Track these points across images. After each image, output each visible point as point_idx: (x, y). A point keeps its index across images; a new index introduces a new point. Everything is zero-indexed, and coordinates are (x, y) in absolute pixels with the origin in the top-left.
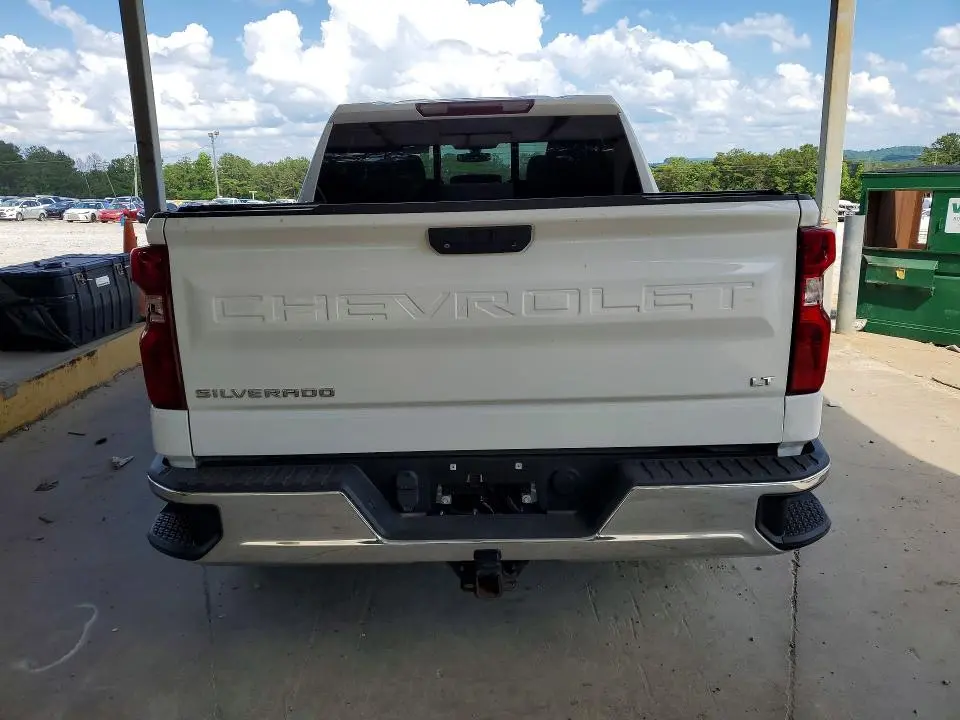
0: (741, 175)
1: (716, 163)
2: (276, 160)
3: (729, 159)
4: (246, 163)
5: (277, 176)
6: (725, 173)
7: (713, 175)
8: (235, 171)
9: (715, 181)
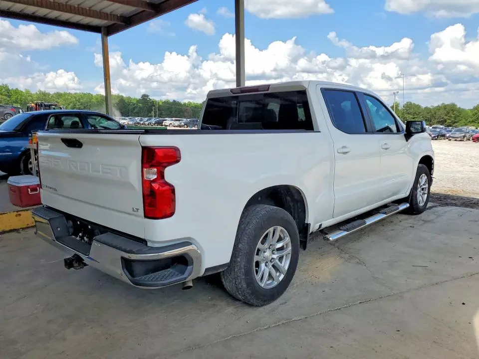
2: (436, 105)
4: (418, 107)
5: (435, 113)
8: (412, 111)
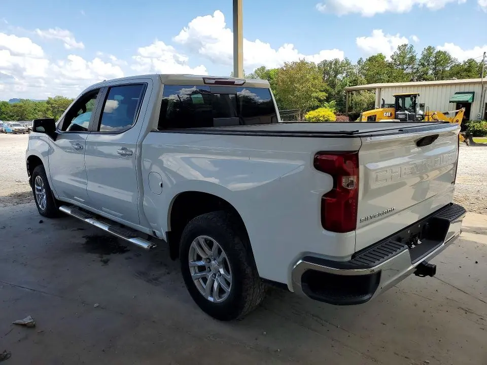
0: (62, 109)
1: (48, 102)
3: (55, 101)
6: (54, 108)
7: (48, 109)
9: (49, 112)
